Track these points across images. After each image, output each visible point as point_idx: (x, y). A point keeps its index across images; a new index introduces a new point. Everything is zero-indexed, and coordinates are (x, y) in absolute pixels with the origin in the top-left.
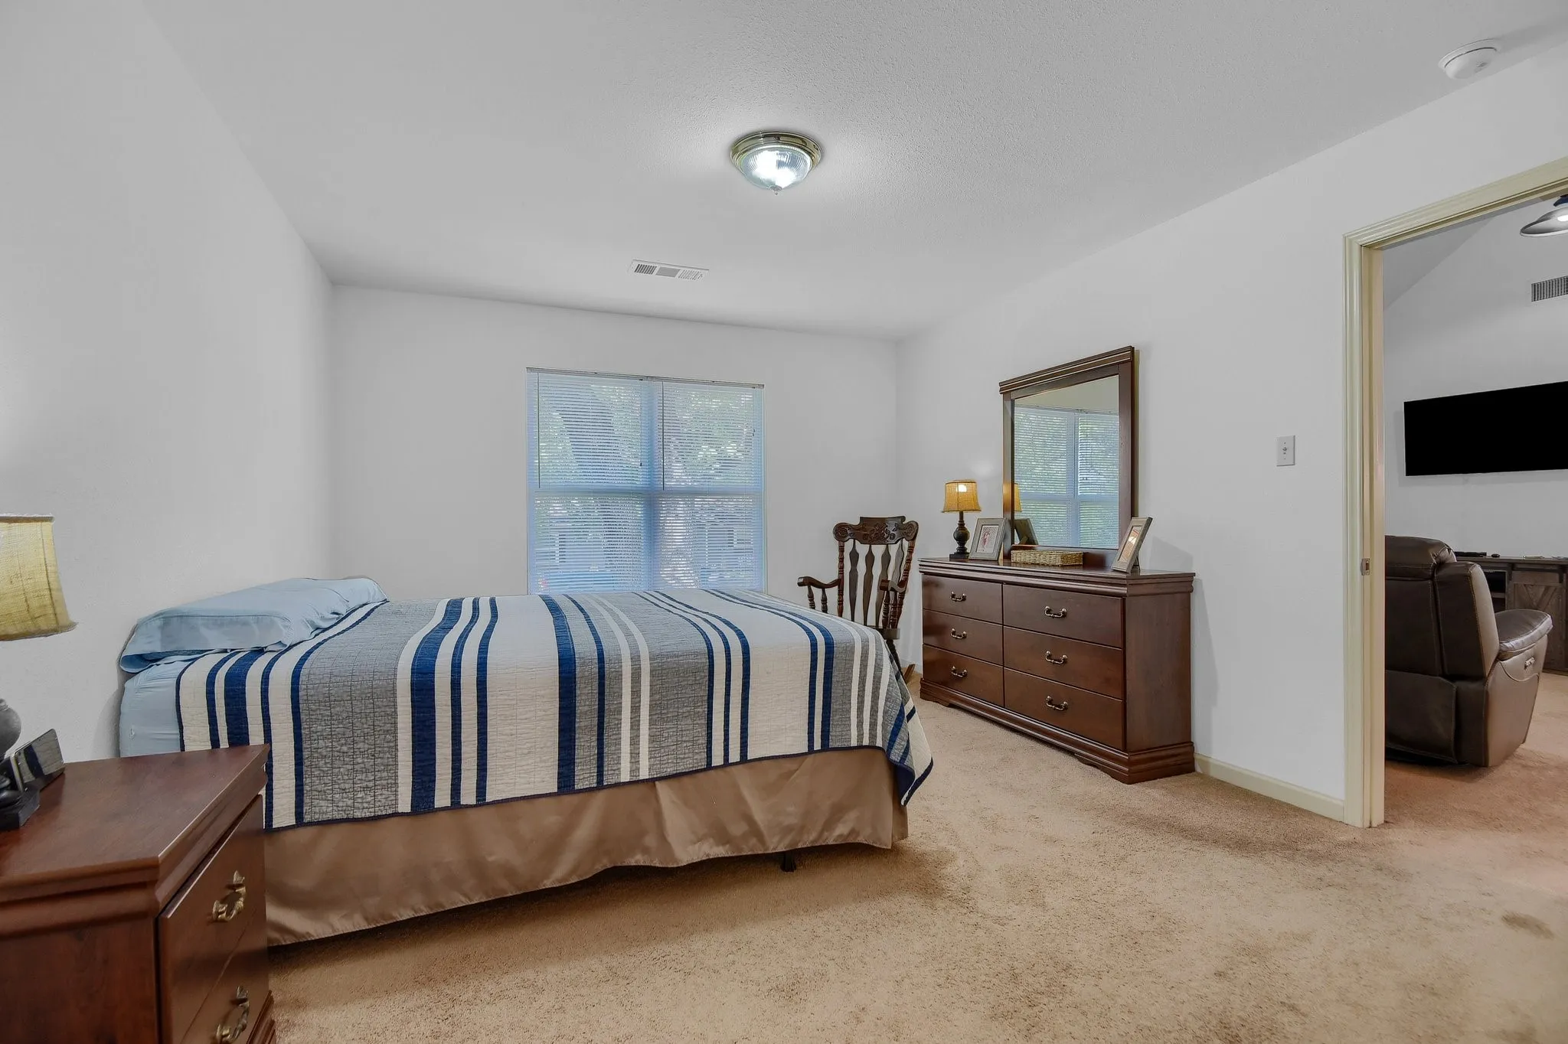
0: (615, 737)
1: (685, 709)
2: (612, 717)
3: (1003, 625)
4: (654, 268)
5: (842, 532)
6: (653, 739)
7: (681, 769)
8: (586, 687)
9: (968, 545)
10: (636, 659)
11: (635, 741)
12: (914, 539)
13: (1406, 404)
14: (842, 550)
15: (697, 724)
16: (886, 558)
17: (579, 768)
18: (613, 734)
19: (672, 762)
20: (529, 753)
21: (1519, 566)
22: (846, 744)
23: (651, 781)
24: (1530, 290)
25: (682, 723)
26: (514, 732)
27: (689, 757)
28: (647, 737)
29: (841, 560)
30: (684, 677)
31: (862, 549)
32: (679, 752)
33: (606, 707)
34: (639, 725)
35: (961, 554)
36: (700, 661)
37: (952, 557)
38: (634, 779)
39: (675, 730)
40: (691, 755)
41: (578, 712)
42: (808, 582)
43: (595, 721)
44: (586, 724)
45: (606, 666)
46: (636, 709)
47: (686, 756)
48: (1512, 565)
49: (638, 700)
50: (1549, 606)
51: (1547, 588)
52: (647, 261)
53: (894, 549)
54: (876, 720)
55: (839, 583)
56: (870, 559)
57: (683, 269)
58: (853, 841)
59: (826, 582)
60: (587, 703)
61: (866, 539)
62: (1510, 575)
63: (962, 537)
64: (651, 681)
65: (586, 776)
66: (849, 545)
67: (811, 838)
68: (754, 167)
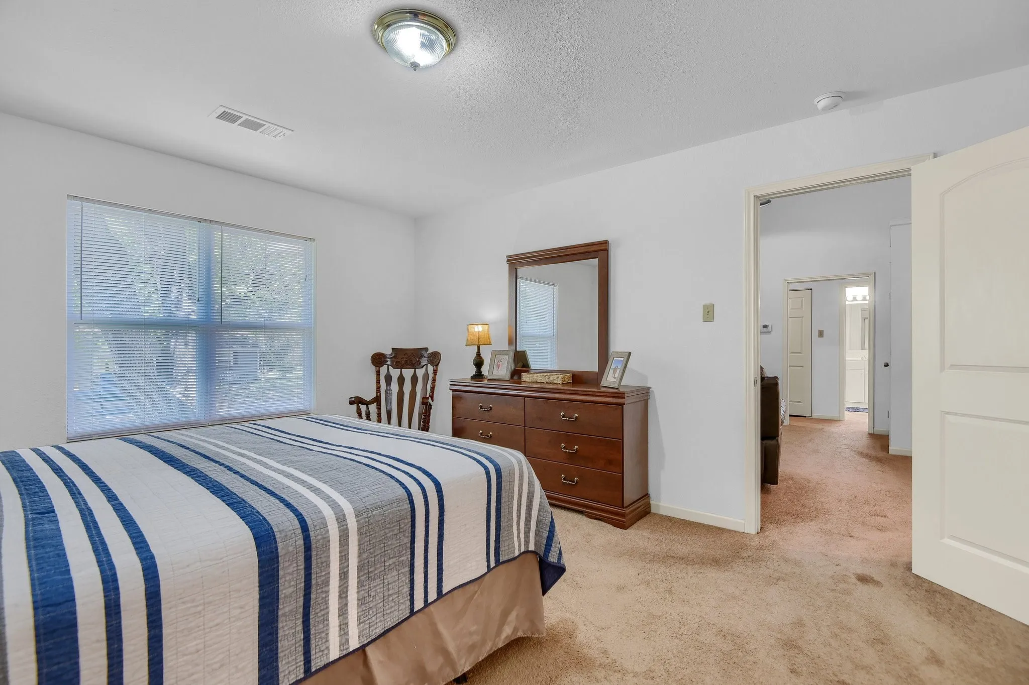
0: (323, 613)
1: (391, 562)
2: (320, 591)
3: (525, 427)
4: (240, 117)
5: (378, 360)
6: (361, 602)
7: (389, 624)
8: (290, 565)
9: (485, 370)
10: (341, 519)
11: (343, 612)
12: (437, 365)
14: (378, 373)
15: (402, 573)
16: (414, 379)
17: (284, 662)
18: (321, 610)
19: (381, 621)
20: (222, 666)
22: (512, 556)
23: (362, 649)
25: (389, 576)
26: (201, 646)
27: (395, 610)
28: (355, 602)
29: (378, 381)
30: (390, 528)
31: (395, 373)
32: (387, 607)
33: (313, 582)
34: (347, 591)
35: (478, 376)
36: (403, 508)
37: (473, 378)
38: (345, 652)
39: (382, 585)
40: (396, 607)
41: (281, 596)
42: (357, 401)
43: (301, 601)
44: (291, 608)
45: (312, 534)
46: (344, 575)
47: (393, 609)
49: (346, 564)
52: (235, 108)
53: (420, 372)
54: (529, 529)
55: (377, 400)
56: (401, 380)
57: (269, 124)
58: (515, 638)
59: (368, 399)
60: (292, 583)
61: (397, 365)
63: (479, 363)
64: (359, 541)
65: (291, 669)
66: (383, 370)
67: (488, 648)
68: (394, 41)
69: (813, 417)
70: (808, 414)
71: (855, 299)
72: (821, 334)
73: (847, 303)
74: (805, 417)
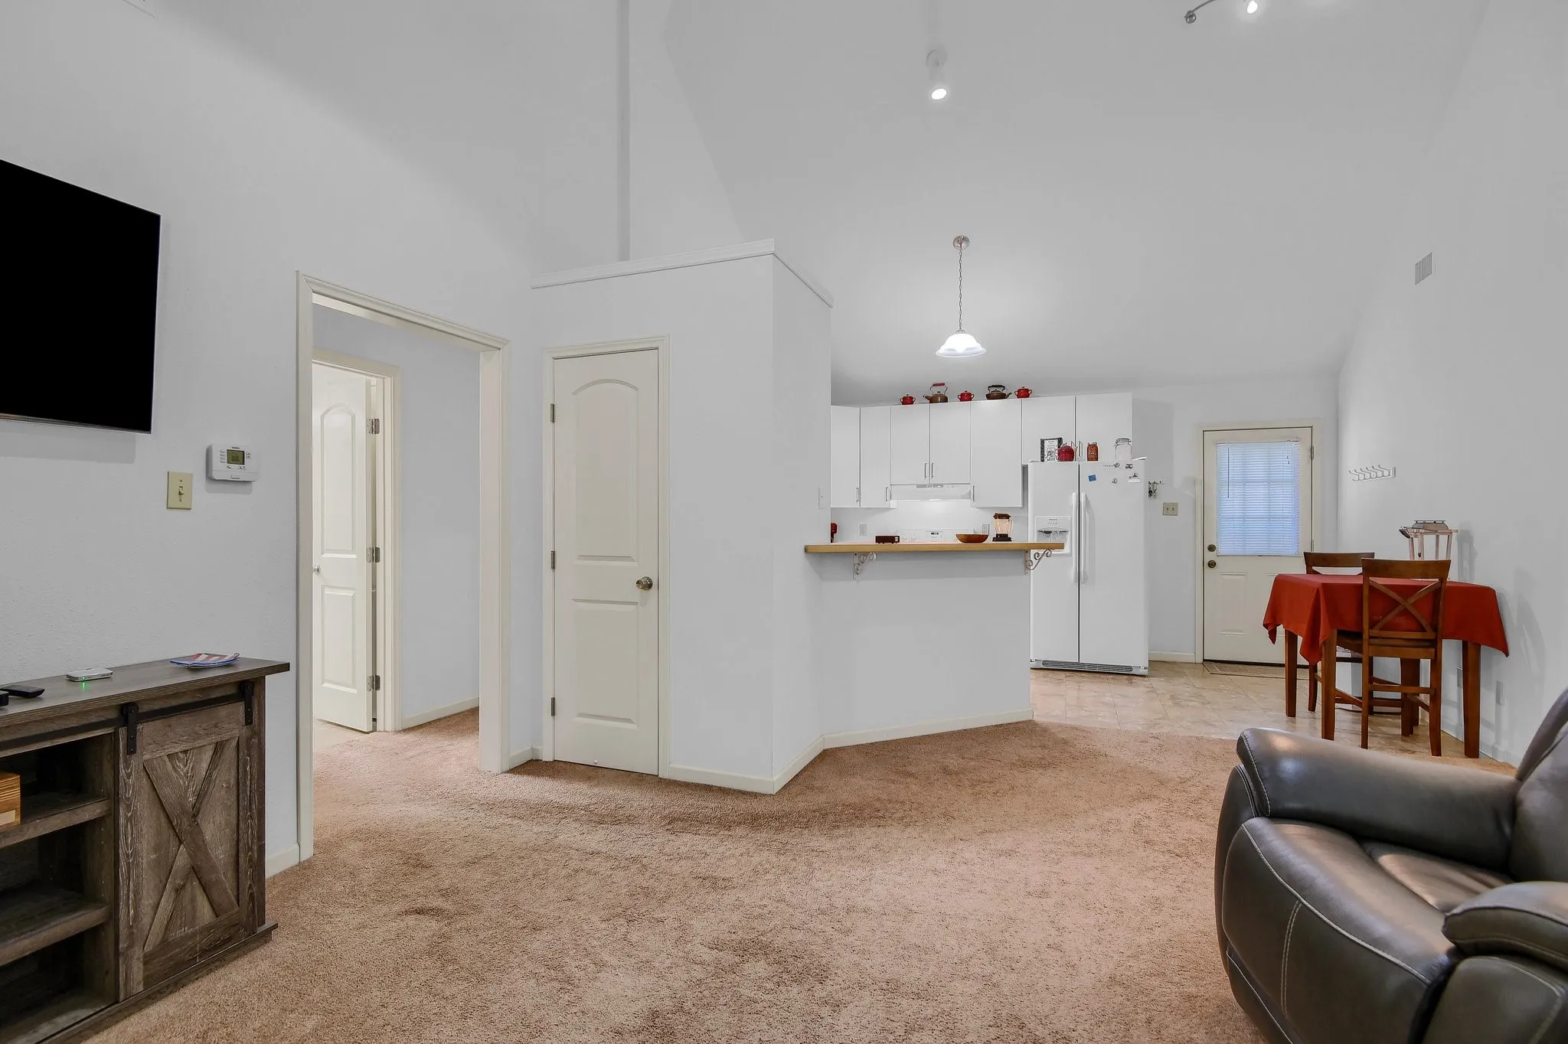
21: (147, 708)
50: (222, 793)
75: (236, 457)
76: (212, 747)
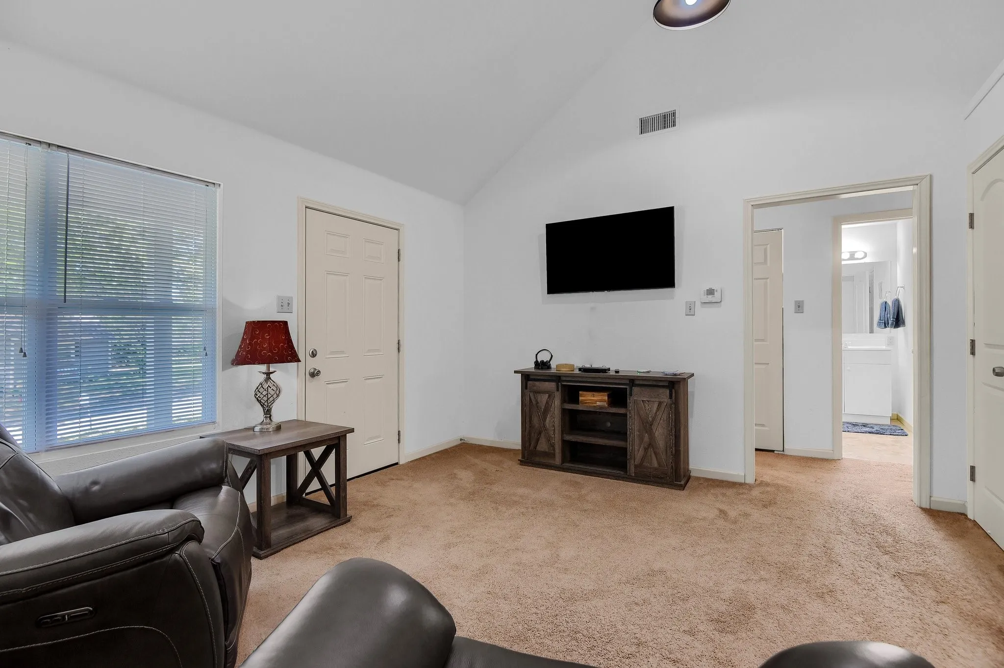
13: (549, 227)
21: (637, 382)
24: (638, 124)
48: (633, 381)
50: (662, 421)
51: (660, 403)
62: (631, 391)
69: (786, 453)
70: (777, 447)
71: (852, 256)
72: (799, 307)
73: (843, 263)
74: (773, 451)
75: (711, 292)
76: (658, 403)
